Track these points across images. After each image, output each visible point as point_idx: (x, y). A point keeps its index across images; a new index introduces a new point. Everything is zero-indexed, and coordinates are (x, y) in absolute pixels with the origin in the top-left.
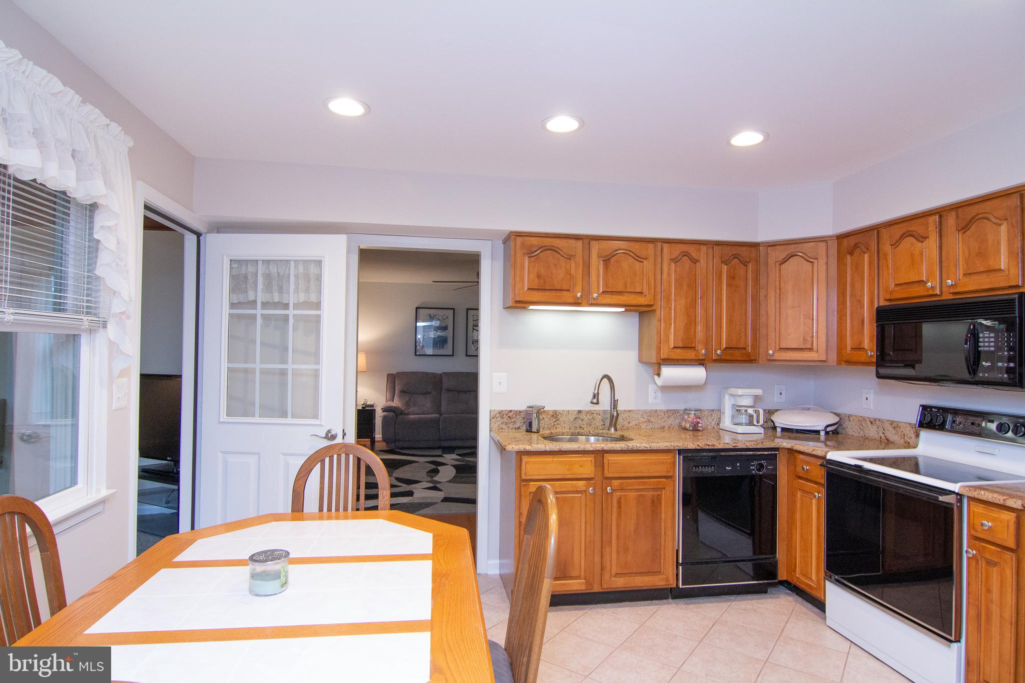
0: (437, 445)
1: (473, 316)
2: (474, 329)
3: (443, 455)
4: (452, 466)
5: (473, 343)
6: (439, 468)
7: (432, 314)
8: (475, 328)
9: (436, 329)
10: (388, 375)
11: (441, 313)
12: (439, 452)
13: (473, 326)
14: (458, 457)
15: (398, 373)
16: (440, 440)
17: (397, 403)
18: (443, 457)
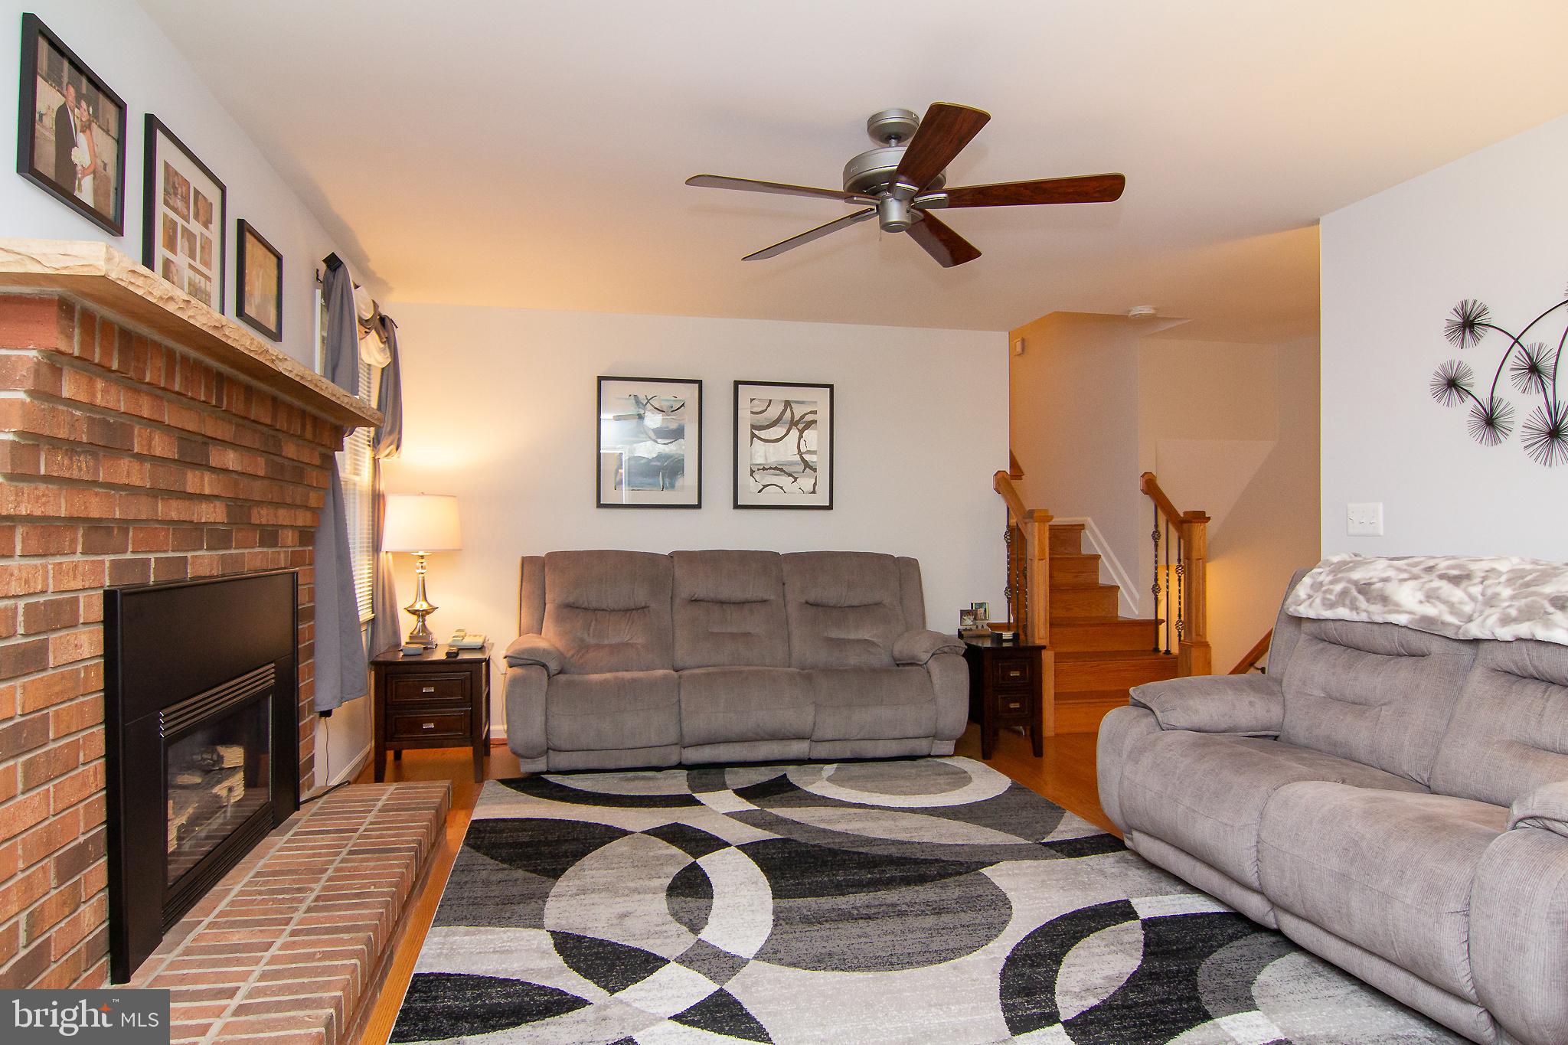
0: (674, 759)
1: (752, 400)
2: (753, 436)
3: (697, 796)
4: (741, 847)
5: (752, 472)
6: (702, 861)
7: (642, 397)
8: (756, 432)
9: (654, 437)
10: (526, 561)
11: (666, 393)
12: (677, 784)
13: (753, 427)
14: (745, 805)
15: (550, 555)
16: (682, 744)
17: (548, 639)
18: (698, 803)
